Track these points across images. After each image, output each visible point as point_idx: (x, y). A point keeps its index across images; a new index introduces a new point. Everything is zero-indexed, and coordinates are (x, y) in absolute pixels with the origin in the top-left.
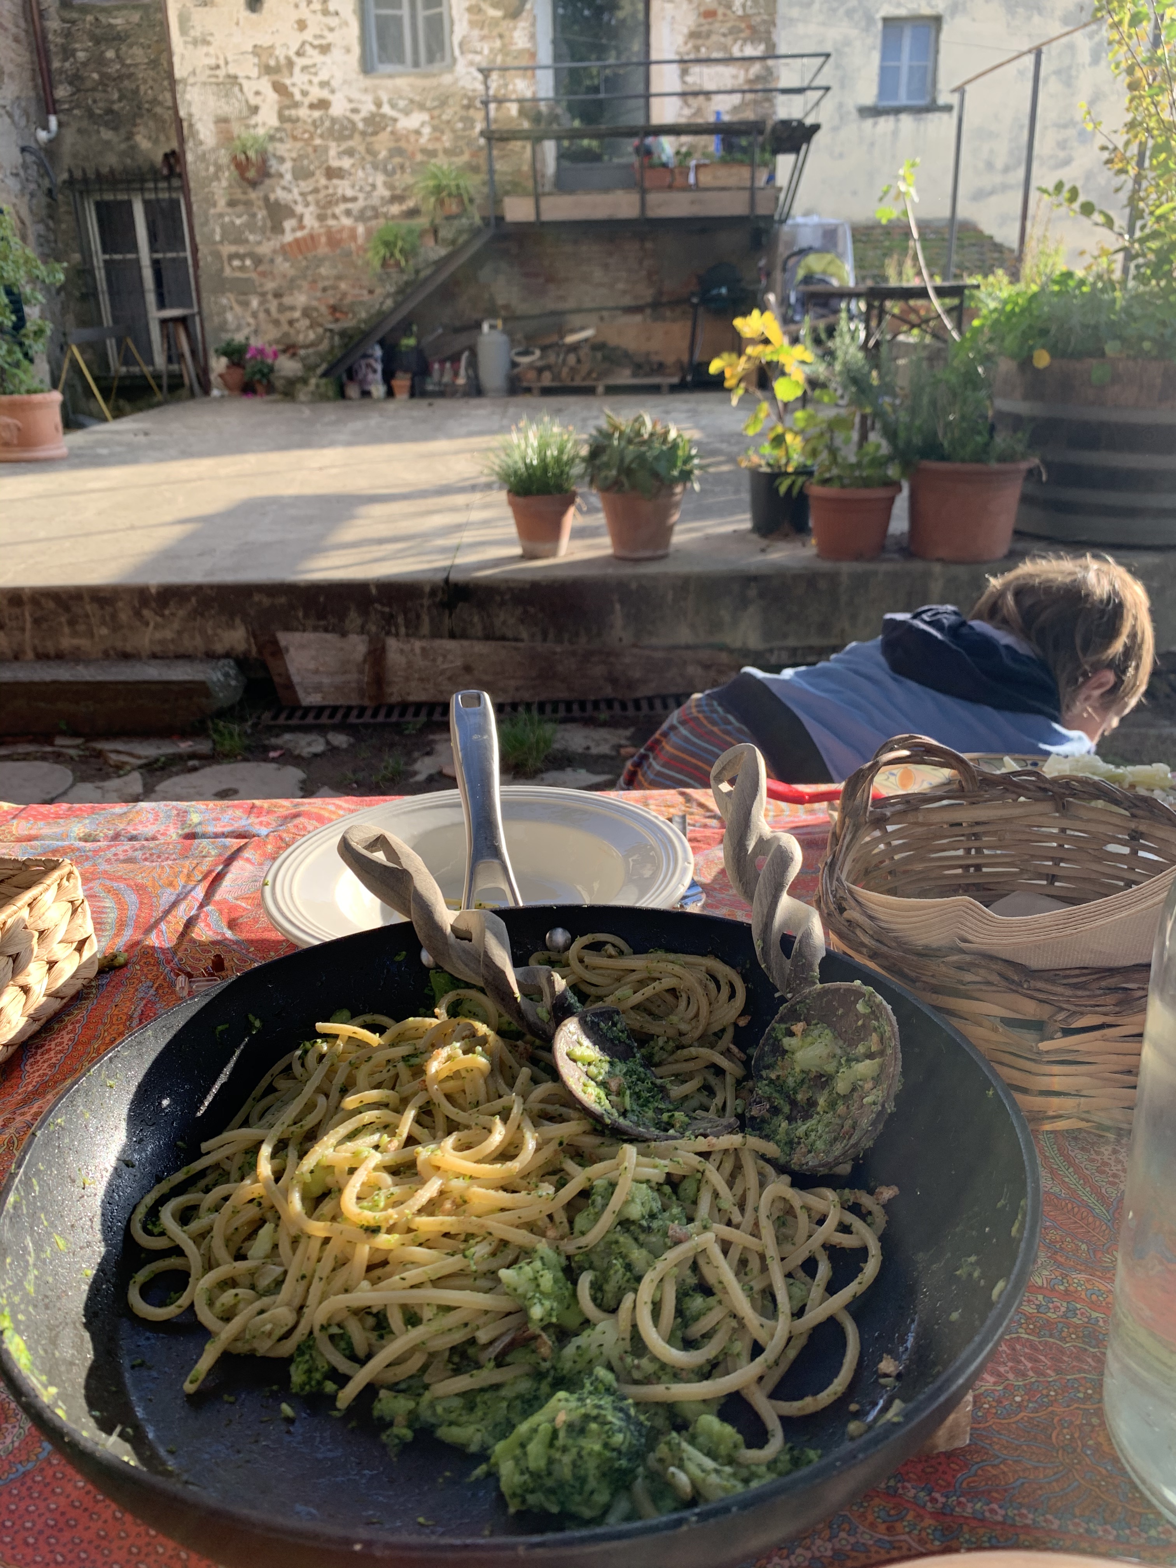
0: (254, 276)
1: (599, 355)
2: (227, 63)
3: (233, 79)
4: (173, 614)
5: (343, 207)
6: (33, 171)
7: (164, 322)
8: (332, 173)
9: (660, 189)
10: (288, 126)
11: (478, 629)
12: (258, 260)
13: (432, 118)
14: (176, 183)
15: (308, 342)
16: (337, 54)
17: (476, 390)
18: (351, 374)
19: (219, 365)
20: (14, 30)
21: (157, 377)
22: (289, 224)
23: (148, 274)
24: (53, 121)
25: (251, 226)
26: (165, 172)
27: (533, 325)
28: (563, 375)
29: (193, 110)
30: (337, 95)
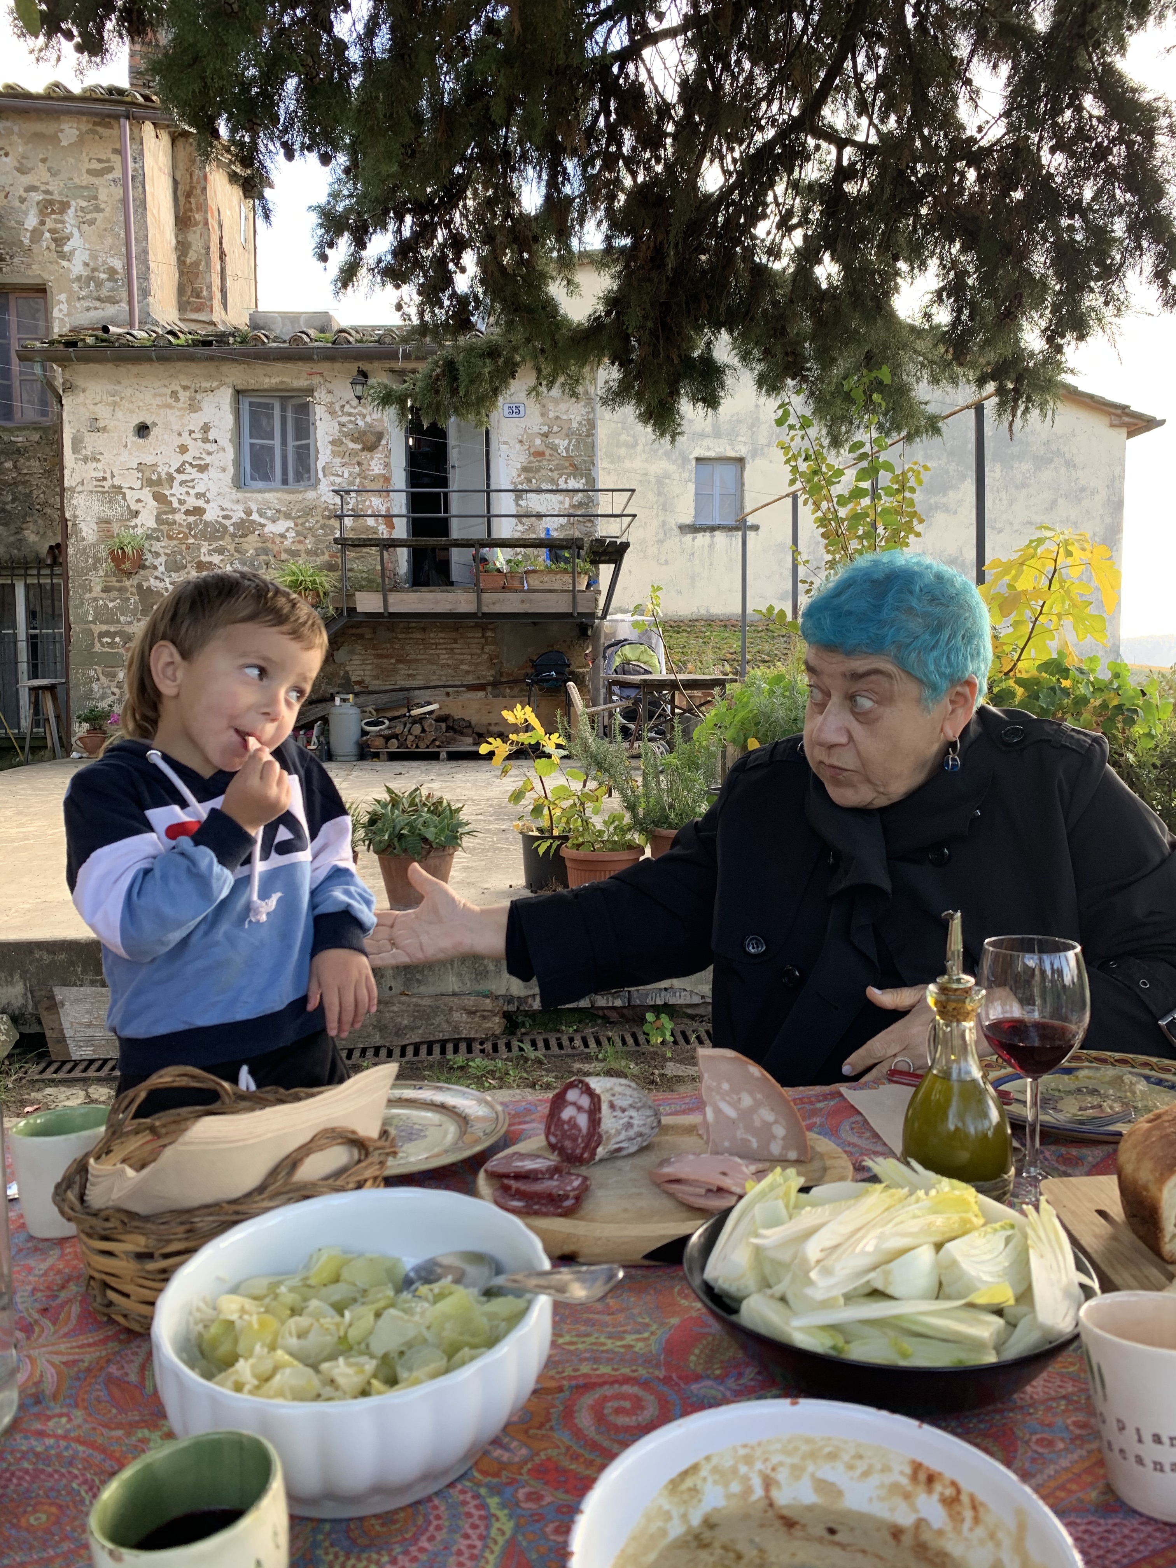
1: (443, 725)
2: (113, 476)
3: (118, 489)
7: (33, 689)
9: (494, 589)
10: (165, 528)
13: (296, 525)
14: (57, 570)
16: (212, 472)
17: (327, 755)
19: (80, 729)
21: (21, 739)
23: (23, 646)
25: (123, 610)
26: (49, 562)
27: (384, 698)
28: (409, 743)
29: (78, 513)
30: (212, 504)
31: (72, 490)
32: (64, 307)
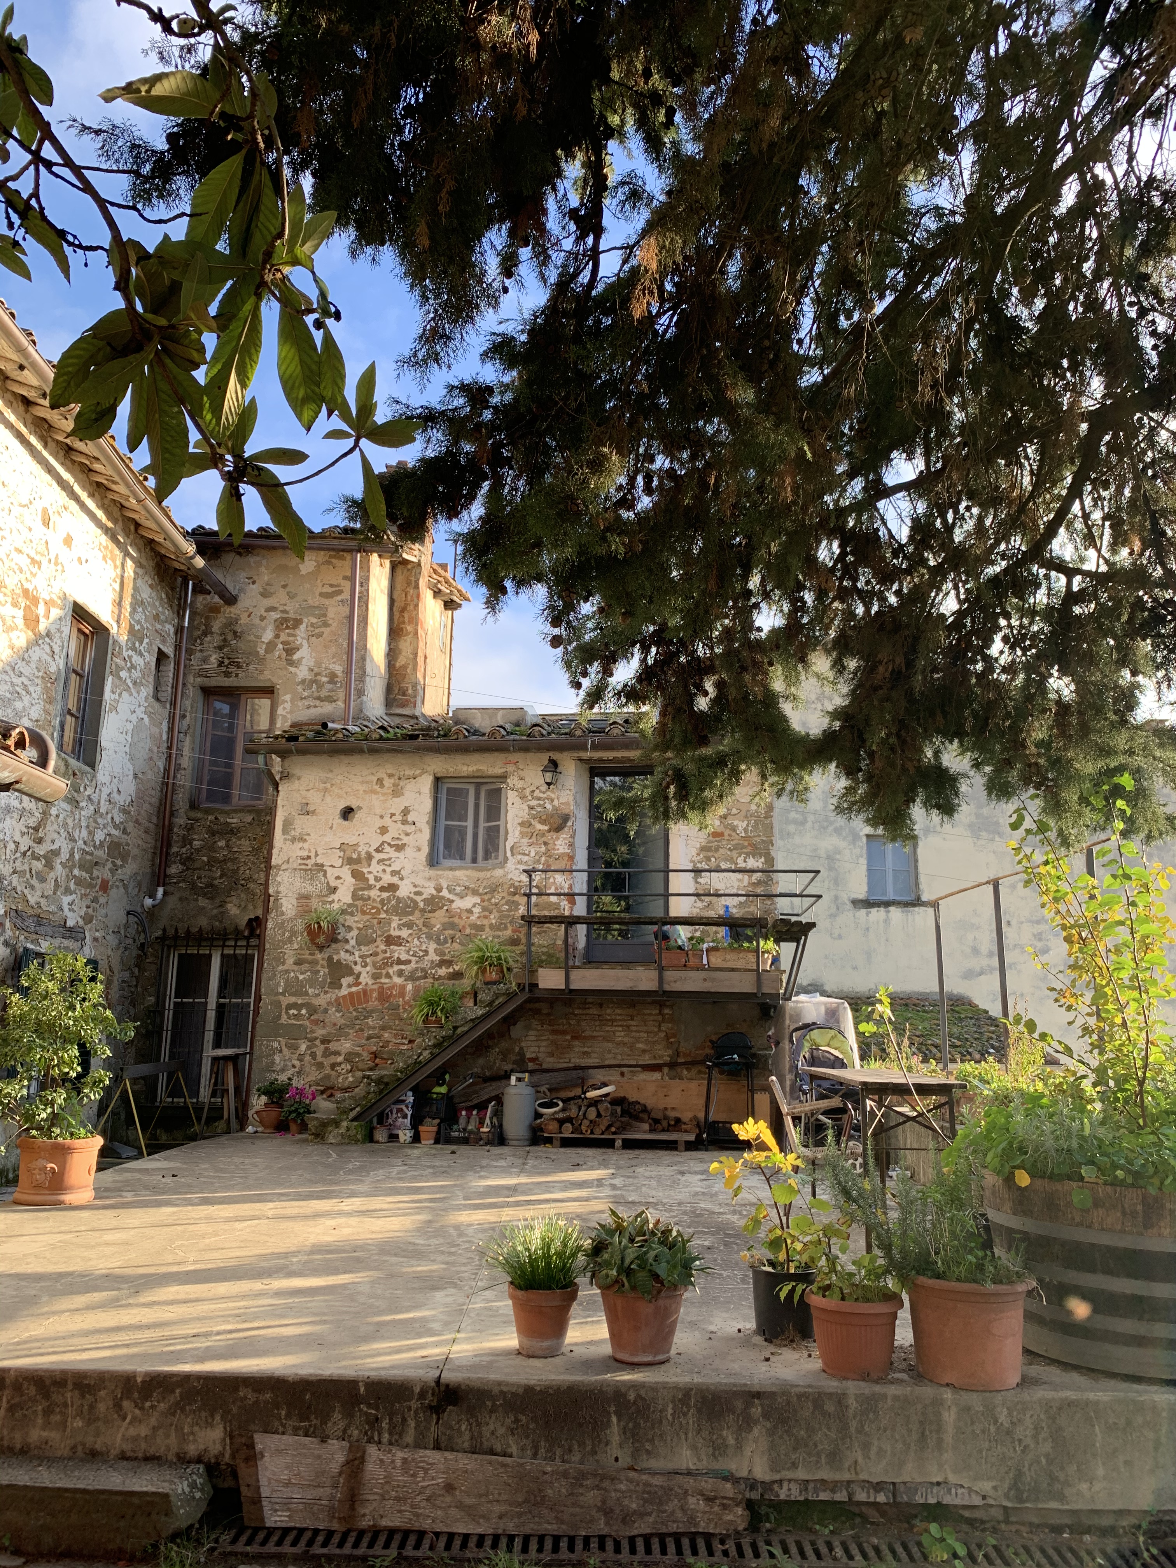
0: (307, 1023)
1: (619, 1109)
2: (317, 855)
3: (320, 867)
4: (153, 1407)
5: (396, 968)
6: (132, 931)
7: (215, 1060)
8: (390, 941)
9: (676, 967)
10: (359, 903)
11: (465, 1440)
12: (313, 1010)
13: (483, 901)
14: (254, 942)
15: (346, 1084)
16: (409, 852)
17: (499, 1139)
18: (382, 1118)
19: (258, 1102)
20: (147, 824)
21: (199, 1109)
22: (345, 981)
23: (211, 1016)
24: (161, 890)
25: (312, 982)
26: (247, 933)
27: (558, 1077)
28: (583, 1128)
29: (281, 889)
30: (405, 881)
31: (278, 867)
32: (288, 705)
